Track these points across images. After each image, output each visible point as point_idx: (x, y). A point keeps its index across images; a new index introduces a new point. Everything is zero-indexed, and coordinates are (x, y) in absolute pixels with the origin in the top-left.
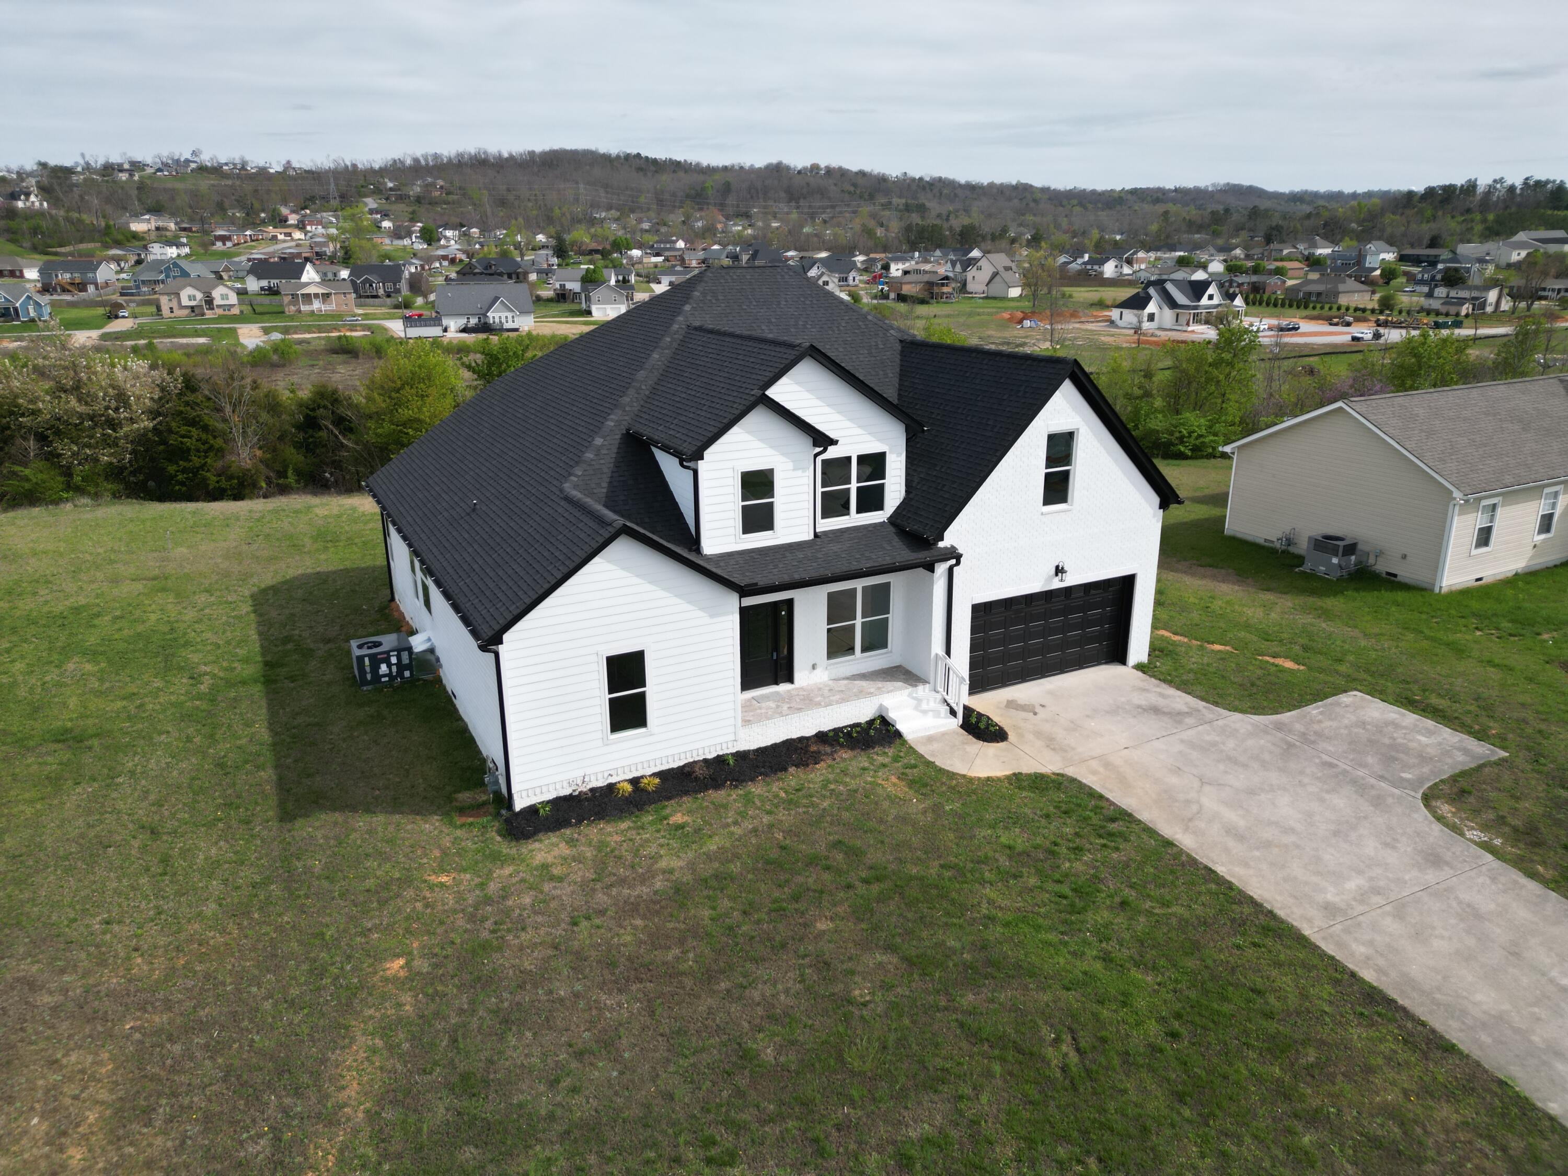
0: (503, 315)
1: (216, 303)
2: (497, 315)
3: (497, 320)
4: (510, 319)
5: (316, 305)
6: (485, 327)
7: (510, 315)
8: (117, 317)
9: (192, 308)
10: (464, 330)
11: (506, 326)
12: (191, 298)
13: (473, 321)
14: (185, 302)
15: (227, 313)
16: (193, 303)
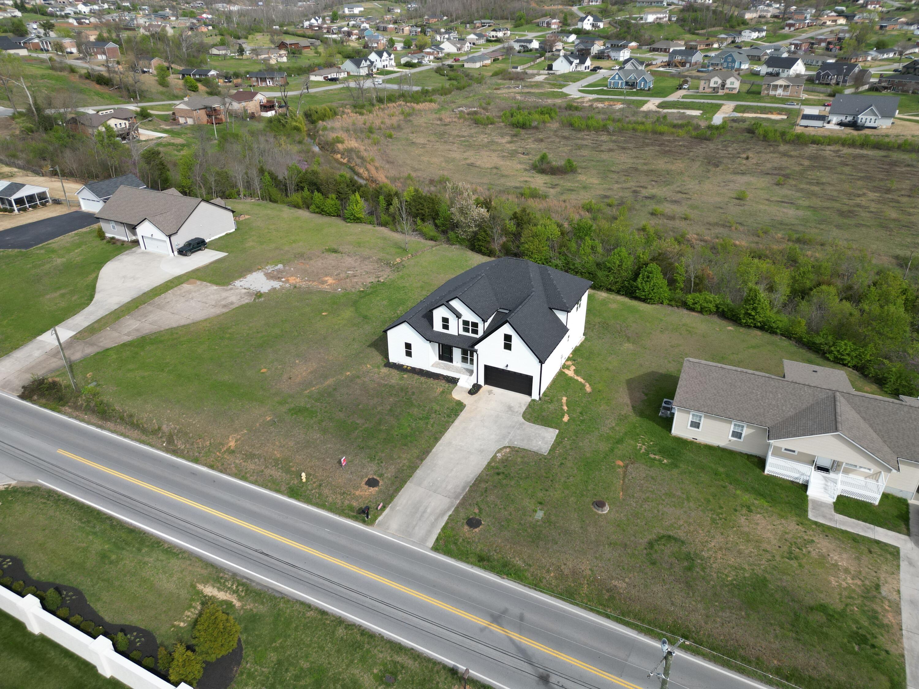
0: (869, 118)
1: (726, 86)
2: (864, 118)
3: (864, 121)
4: (873, 121)
5: (780, 92)
6: (854, 125)
7: (873, 118)
8: (680, 89)
9: (714, 88)
10: (841, 124)
11: (868, 124)
12: (716, 83)
13: (850, 119)
14: (712, 85)
15: (730, 92)
16: (716, 86)
